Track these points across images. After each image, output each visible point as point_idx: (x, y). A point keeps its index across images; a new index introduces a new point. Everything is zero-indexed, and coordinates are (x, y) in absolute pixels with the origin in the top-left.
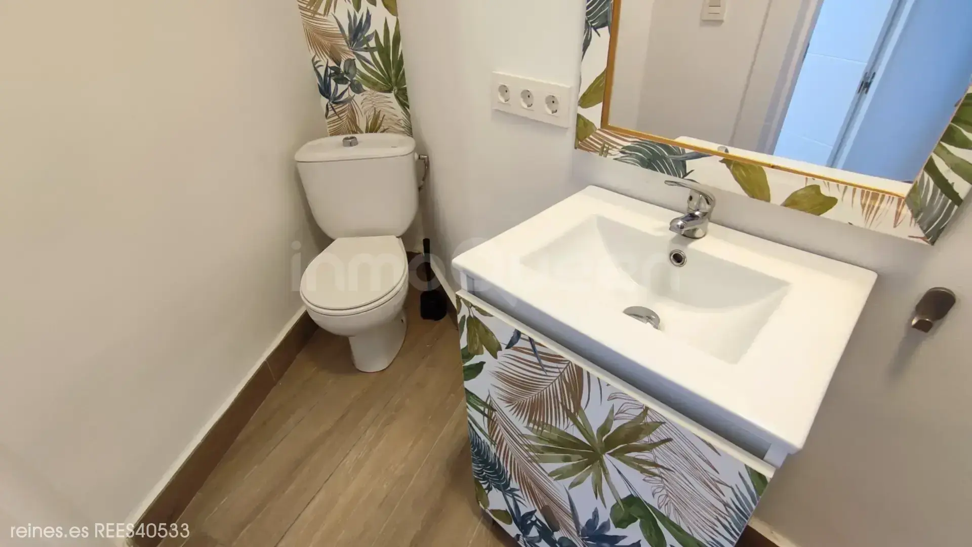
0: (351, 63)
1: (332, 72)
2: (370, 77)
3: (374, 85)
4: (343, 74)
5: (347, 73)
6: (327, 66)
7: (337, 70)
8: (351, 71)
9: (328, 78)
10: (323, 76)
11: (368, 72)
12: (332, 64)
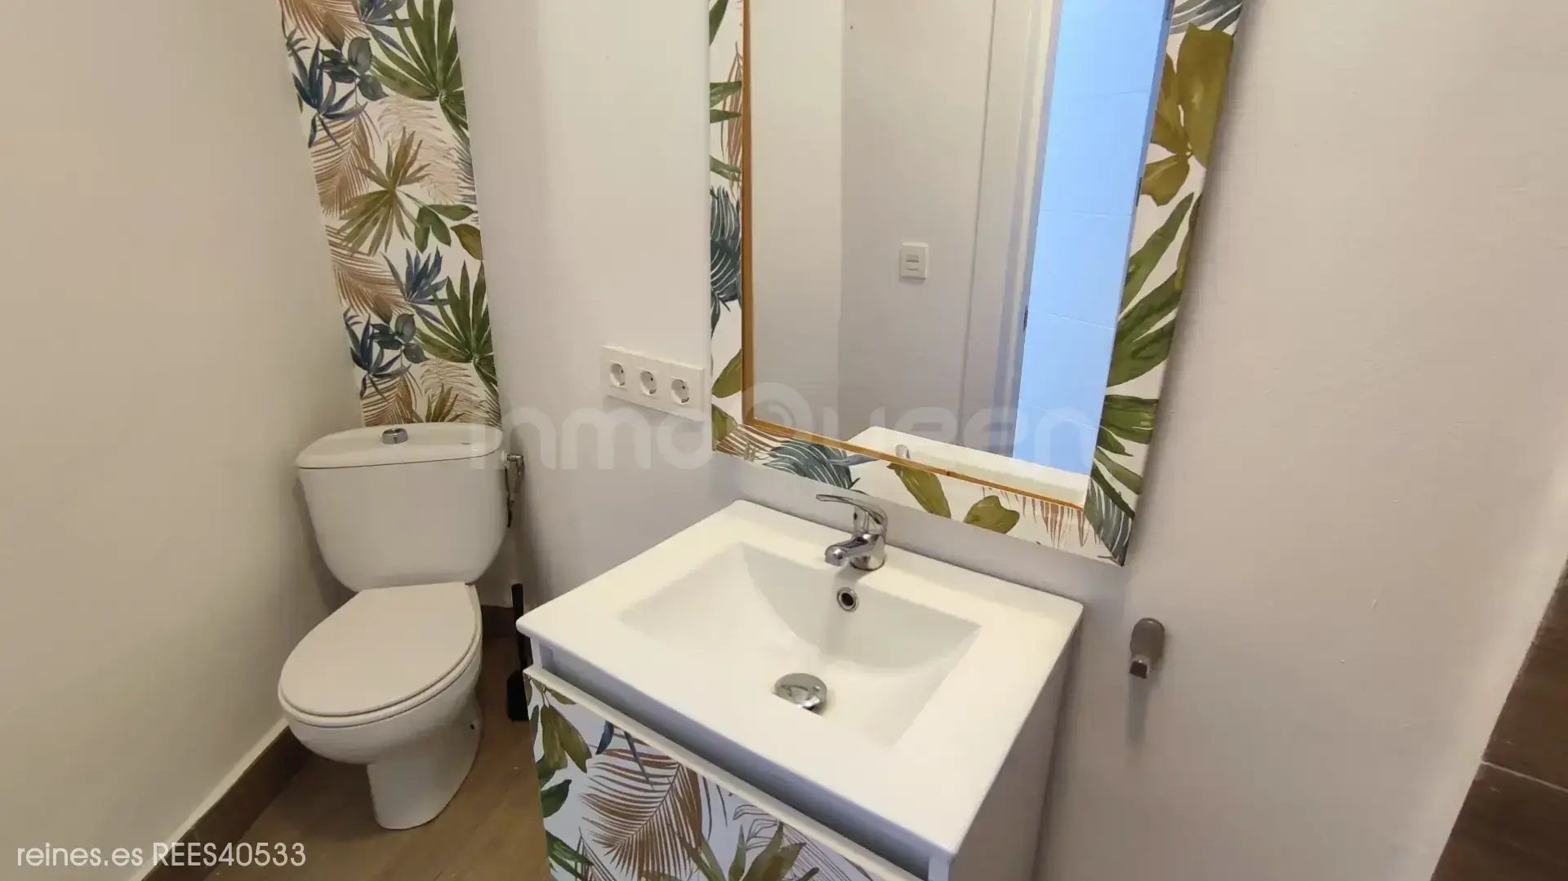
0: (408, 319)
1: (376, 331)
2: (436, 340)
3: (442, 352)
4: (394, 335)
5: (401, 334)
6: (368, 324)
7: (384, 330)
8: (407, 331)
9: (369, 341)
10: (360, 337)
11: (432, 331)
12: (376, 320)
